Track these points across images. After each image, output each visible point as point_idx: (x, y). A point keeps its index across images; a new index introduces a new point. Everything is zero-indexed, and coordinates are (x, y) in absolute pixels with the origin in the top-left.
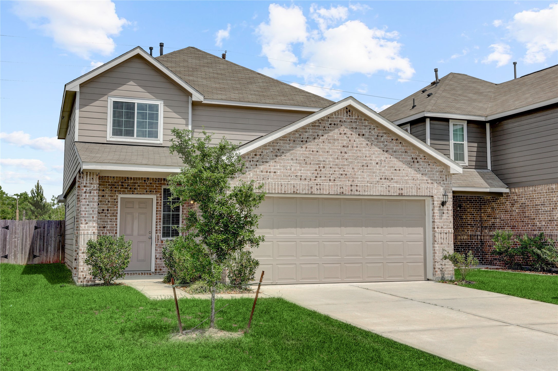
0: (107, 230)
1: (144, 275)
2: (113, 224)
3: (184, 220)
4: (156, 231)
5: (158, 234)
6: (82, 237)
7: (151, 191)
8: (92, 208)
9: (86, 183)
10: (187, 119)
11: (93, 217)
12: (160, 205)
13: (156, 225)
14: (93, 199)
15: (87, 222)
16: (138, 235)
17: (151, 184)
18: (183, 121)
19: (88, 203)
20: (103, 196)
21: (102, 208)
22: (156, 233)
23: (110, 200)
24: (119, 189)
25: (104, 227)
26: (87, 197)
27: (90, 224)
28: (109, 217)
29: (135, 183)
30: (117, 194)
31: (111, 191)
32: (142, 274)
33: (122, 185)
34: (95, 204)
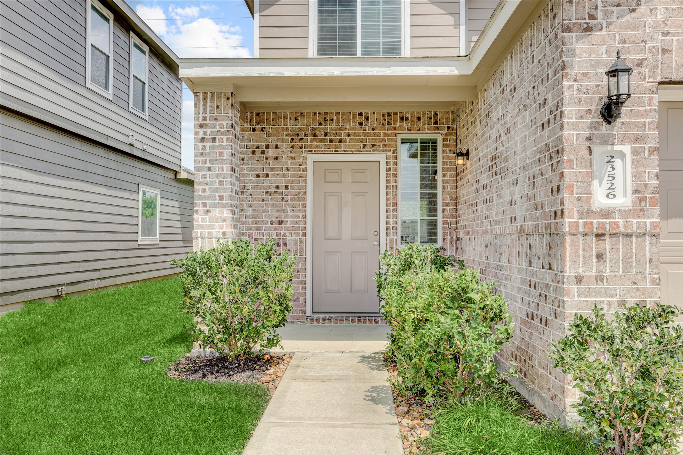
0: (287, 229)
1: (364, 322)
2: (298, 216)
3: (447, 206)
4: (387, 229)
5: (391, 236)
6: (197, 244)
7: (373, 145)
8: (218, 176)
9: (205, 119)
10: (456, 14)
11: (221, 198)
12: (394, 174)
13: (387, 217)
14: (221, 154)
15: (208, 208)
16: (352, 239)
17: (373, 129)
18: (450, 20)
19: (208, 165)
20: (276, 158)
21: (275, 183)
22: (387, 234)
23: (289, 166)
24: (309, 143)
25: (280, 223)
26: (208, 150)
27: (216, 212)
28: (289, 202)
29: (341, 129)
30: (304, 154)
31: (292, 147)
32: (359, 320)
33: (315, 135)
34: (225, 166)
